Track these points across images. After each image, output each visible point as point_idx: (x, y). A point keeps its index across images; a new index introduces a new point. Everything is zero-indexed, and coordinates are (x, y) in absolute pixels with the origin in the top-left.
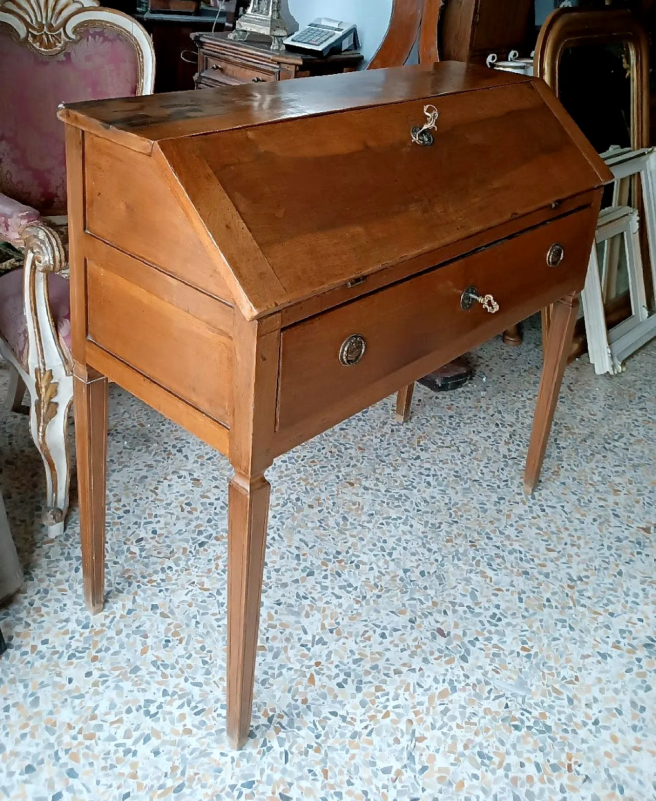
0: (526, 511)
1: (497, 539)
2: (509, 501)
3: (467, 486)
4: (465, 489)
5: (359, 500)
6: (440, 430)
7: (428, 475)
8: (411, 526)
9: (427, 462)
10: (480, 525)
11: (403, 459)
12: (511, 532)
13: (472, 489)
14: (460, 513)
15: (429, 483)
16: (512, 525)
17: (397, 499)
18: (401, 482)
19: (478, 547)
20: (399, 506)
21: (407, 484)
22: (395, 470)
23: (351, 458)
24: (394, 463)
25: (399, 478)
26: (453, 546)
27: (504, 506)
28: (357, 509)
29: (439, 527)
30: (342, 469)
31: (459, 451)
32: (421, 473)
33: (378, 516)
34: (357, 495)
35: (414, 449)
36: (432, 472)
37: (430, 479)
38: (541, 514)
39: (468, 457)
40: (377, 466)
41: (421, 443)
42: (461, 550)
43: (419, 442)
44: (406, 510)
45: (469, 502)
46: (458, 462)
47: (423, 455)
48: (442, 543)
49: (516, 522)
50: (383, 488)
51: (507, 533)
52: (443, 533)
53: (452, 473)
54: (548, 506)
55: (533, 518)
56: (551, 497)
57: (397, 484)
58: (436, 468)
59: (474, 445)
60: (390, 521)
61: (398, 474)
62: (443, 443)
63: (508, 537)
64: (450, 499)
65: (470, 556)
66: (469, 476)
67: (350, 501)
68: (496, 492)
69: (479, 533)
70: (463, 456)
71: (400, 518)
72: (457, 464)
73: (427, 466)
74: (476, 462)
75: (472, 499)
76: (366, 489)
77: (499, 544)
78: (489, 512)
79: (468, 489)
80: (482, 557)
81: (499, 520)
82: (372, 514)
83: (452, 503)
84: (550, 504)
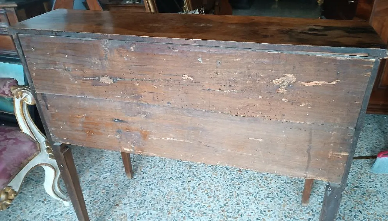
0: (194, 183)
1: (188, 203)
2: (187, 182)
3: (168, 183)
4: (167, 184)
5: (124, 212)
6: (148, 160)
7: (150, 185)
8: (151, 214)
9: (148, 178)
10: (179, 199)
11: (137, 182)
12: (192, 196)
13: (170, 183)
14: (169, 197)
15: (152, 189)
16: (191, 193)
17: (141, 203)
18: (140, 193)
19: (182, 210)
20: (142, 207)
21: (142, 193)
22: (135, 188)
23: (113, 192)
24: (133, 185)
25: (137, 192)
26: (172, 215)
27: (186, 185)
28: (124, 217)
29: (163, 209)
30: (111, 200)
31: (159, 167)
32: (147, 185)
33: (135, 216)
34: (121, 210)
35: (140, 174)
36: (151, 182)
37: (151, 186)
38: (200, 182)
39: (164, 168)
40: (126, 191)
41: (142, 170)
42: (176, 215)
43: (141, 170)
44: (146, 207)
45: (171, 190)
46: (160, 172)
47: (145, 175)
48: (166, 216)
49: (193, 190)
50: (132, 200)
51: (191, 198)
52: (166, 211)
53: (160, 179)
54: (202, 177)
55: (199, 185)
56: (202, 172)
57: (138, 195)
58: (152, 179)
59: (164, 161)
60: (141, 216)
61: (137, 190)
62: (151, 166)
63: (192, 199)
64: (163, 193)
65: (180, 217)
66: (167, 177)
67: (120, 215)
68: (180, 180)
69: (180, 203)
70: (162, 169)
71: (145, 212)
72: (160, 174)
73: (148, 180)
74: (168, 169)
75: (172, 188)
76: (125, 204)
77: (190, 205)
78: (180, 191)
79: (168, 184)
80: (185, 215)
81: (185, 193)
82: (132, 217)
83: (164, 193)
84: (202, 175)
